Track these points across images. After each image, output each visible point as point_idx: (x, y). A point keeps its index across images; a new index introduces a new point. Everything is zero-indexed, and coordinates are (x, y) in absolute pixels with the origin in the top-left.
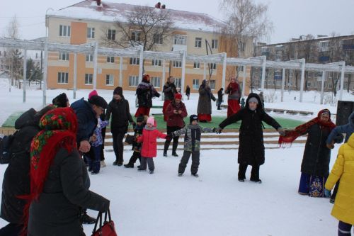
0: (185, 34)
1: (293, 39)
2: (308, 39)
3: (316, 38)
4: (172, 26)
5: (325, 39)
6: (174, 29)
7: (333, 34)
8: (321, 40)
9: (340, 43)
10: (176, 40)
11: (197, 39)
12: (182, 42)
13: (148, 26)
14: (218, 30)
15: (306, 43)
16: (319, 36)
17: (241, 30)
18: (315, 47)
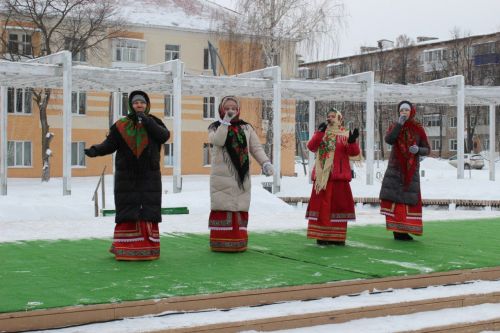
0: (140, 36)
1: (363, 49)
2: (401, 46)
3: (417, 43)
4: (111, 18)
5: (433, 45)
6: (116, 24)
7: (456, 32)
8: (425, 46)
9: (471, 51)
10: (118, 52)
11: (168, 47)
12: (133, 55)
13: (50, 18)
14: (215, 25)
15: (397, 56)
16: (421, 39)
17: (273, 24)
18: (416, 63)
